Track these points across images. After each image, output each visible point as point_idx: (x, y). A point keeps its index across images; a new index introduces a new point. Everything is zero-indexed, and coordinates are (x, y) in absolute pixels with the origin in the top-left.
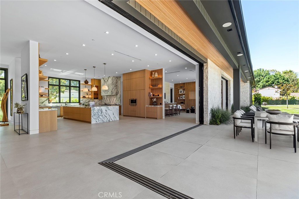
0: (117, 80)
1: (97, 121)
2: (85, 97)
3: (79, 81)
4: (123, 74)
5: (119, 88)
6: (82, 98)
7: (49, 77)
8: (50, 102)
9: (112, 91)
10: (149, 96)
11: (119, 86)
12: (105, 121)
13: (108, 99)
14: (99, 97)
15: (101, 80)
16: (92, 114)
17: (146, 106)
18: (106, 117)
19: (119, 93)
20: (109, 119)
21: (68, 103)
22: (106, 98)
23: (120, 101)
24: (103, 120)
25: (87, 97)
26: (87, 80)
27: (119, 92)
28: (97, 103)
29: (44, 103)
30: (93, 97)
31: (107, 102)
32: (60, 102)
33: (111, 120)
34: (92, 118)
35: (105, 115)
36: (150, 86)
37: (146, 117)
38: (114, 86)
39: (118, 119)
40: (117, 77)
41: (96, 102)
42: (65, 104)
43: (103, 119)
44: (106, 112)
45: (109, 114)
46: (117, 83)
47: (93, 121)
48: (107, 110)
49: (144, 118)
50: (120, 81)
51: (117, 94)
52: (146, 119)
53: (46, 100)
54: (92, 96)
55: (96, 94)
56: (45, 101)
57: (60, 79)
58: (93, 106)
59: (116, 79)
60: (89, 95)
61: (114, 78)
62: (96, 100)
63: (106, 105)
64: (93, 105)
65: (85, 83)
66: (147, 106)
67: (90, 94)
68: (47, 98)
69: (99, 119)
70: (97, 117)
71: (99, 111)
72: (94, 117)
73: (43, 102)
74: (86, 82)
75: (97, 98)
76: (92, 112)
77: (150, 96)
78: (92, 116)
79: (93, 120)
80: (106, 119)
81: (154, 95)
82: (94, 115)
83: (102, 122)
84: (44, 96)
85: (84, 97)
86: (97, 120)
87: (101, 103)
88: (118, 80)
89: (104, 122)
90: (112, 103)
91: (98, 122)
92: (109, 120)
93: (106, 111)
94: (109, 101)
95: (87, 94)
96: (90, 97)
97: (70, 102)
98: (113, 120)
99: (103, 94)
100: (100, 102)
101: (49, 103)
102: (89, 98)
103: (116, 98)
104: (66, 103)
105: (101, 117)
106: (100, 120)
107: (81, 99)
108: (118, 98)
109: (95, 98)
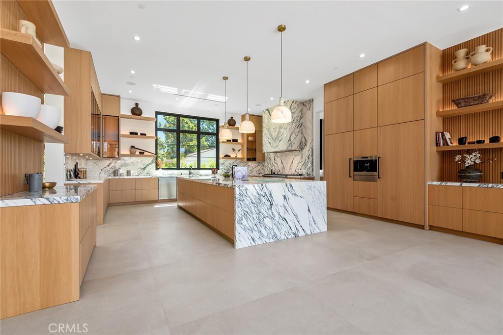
0: (301, 111)
1: (256, 239)
2: (230, 156)
3: (217, 121)
4: (325, 85)
5: (309, 132)
6: (223, 158)
7: (157, 113)
8: (158, 167)
9: (290, 140)
10: (438, 145)
11: (309, 124)
12: (283, 237)
13: (278, 161)
14: (258, 156)
15: (262, 116)
16: (239, 212)
17: (429, 183)
18: (284, 223)
19: (308, 144)
20: (294, 230)
21: (193, 169)
22: (272, 159)
23: (310, 165)
24: (275, 235)
25: (233, 156)
26: (232, 118)
27: (309, 142)
28: (254, 171)
29: (147, 169)
30: (245, 157)
31: (277, 168)
32: (178, 168)
33: (301, 233)
34: (237, 225)
35: (282, 214)
36: (438, 108)
37: (427, 227)
38: (294, 124)
39: (324, 228)
40: (303, 104)
41: (251, 168)
42: (188, 172)
43: (276, 230)
44: (286, 204)
45: (296, 212)
46: (301, 117)
47: (242, 240)
48: (289, 195)
49: (422, 227)
50: (311, 112)
51: (301, 148)
52: (428, 233)
53: (151, 163)
54: (243, 153)
55: (251, 150)
56: (148, 165)
57: (178, 116)
58: (244, 179)
59: (301, 106)
60: (236, 151)
61: (294, 105)
62: (252, 164)
63: (273, 174)
64: (244, 177)
65: (230, 125)
66: (435, 183)
67: (239, 150)
68: (152, 158)
69: (263, 230)
70: (256, 221)
71: (262, 198)
72: (244, 221)
73: (145, 167)
74: (231, 123)
75: (254, 159)
76: (237, 203)
77: (446, 143)
78: (237, 218)
79: (242, 232)
80: (285, 228)
81: (462, 141)
82: (246, 214)
83: (272, 240)
84: (146, 153)
85: (227, 156)
86: (256, 235)
87: (261, 171)
88: (305, 109)
89: (279, 241)
90: (287, 172)
91: (258, 242)
92: (295, 234)
93: (285, 198)
94: (280, 165)
95: (234, 150)
96: (239, 155)
97: (199, 168)
98: (309, 233)
99: (267, 147)
100: (259, 167)
101: (157, 169)
102: (236, 158)
103: (300, 157)
104: (189, 169)
105: (267, 221)
106: (265, 234)
107: (221, 161)
108: (305, 157)
109: (248, 159)
